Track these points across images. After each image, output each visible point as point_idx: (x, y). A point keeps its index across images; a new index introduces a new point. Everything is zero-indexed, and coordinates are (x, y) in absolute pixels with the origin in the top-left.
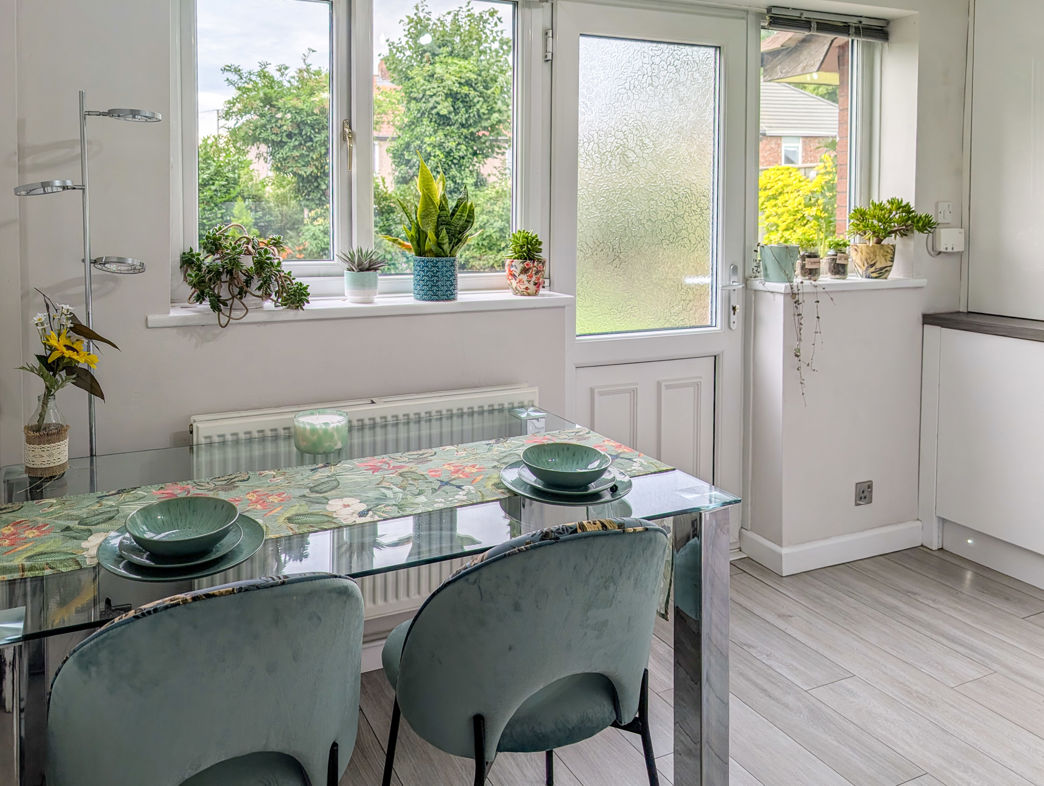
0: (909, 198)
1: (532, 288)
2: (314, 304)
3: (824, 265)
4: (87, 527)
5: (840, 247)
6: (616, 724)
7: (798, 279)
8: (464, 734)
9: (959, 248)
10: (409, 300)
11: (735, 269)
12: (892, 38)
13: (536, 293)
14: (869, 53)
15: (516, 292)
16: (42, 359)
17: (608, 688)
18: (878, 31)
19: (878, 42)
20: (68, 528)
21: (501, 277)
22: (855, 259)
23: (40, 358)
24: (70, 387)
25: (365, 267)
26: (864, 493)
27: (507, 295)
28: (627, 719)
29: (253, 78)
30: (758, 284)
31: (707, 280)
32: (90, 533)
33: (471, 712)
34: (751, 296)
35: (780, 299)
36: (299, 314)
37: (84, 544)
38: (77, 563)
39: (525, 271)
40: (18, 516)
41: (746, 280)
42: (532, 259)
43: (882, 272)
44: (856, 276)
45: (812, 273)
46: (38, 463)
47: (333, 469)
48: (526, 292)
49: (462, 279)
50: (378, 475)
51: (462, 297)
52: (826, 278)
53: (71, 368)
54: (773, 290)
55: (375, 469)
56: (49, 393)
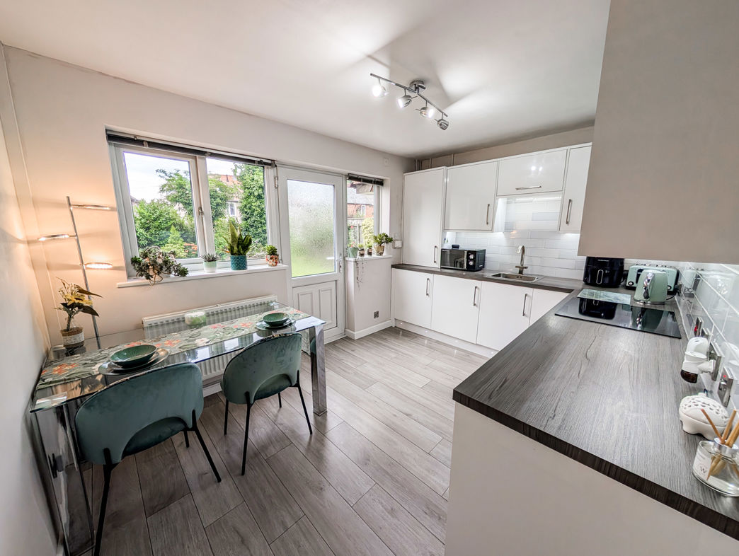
0: (388, 233)
1: (275, 264)
2: (190, 274)
3: (366, 252)
4: (94, 362)
5: (370, 247)
6: (291, 386)
7: (358, 257)
8: (243, 398)
9: (400, 246)
10: (230, 270)
11: (341, 255)
12: (384, 185)
13: (276, 265)
14: (378, 188)
15: (269, 265)
16: (65, 305)
17: (287, 378)
18: (380, 183)
19: (381, 186)
20: (86, 363)
21: (264, 260)
22: (374, 250)
23: (63, 304)
24: (81, 314)
25: (211, 260)
26: (376, 315)
27: (266, 267)
28: (294, 384)
29: (172, 175)
30: (347, 259)
31: (333, 258)
32: (96, 363)
33: (245, 391)
34: (345, 261)
35: (353, 263)
36: (185, 278)
37: (93, 368)
38: (90, 374)
39: (271, 258)
40: (62, 363)
41: (344, 258)
42: (274, 254)
43: (381, 254)
44: (374, 255)
45: (362, 255)
46: (69, 343)
47: (199, 330)
48: (273, 265)
49: (249, 262)
50: (216, 330)
51: (249, 268)
52: (366, 256)
53: (81, 307)
54: (351, 260)
55: (216, 328)
56: (70, 317)
